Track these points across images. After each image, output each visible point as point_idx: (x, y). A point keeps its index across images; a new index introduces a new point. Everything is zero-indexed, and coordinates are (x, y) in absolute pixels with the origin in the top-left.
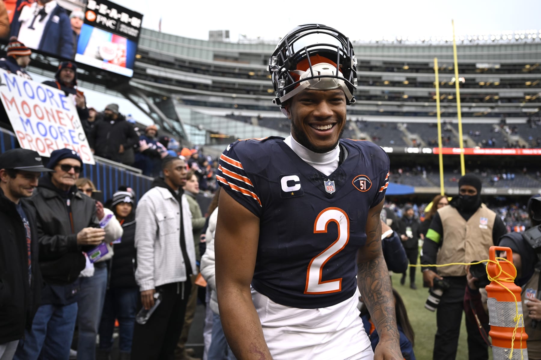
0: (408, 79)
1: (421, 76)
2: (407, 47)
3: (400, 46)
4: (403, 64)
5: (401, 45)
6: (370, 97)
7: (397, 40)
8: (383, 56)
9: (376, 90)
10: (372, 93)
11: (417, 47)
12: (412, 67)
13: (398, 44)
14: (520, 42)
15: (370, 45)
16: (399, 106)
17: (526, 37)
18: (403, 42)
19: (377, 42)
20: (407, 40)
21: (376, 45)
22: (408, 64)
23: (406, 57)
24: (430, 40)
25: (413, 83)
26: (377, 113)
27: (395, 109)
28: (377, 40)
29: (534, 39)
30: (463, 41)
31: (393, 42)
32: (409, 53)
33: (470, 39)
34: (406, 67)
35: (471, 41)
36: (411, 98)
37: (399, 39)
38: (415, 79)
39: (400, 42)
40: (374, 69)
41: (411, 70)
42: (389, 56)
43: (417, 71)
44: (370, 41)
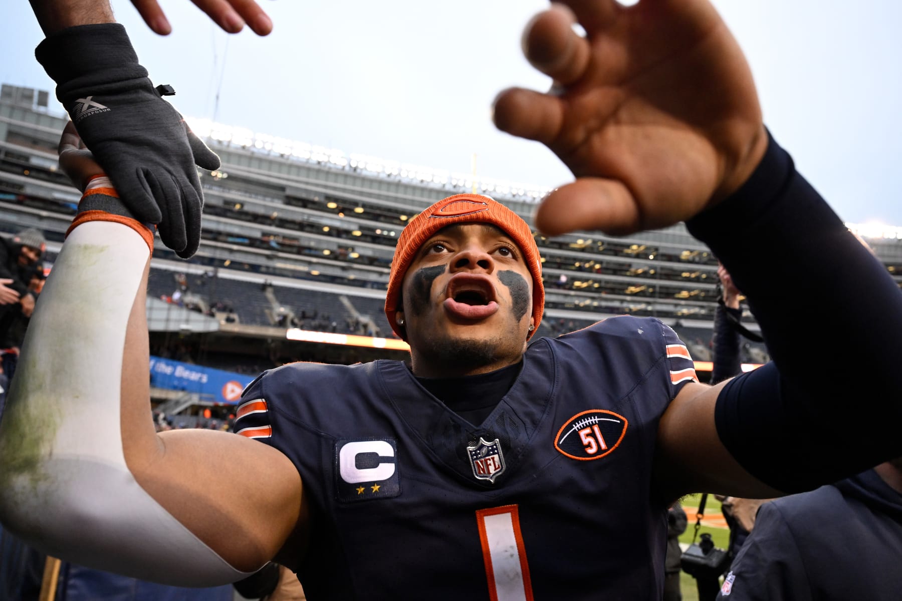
0: (361, 228)
1: (381, 228)
2: (365, 180)
3: (352, 175)
4: (356, 204)
5: (355, 174)
6: (300, 250)
7: (351, 166)
8: (326, 187)
9: (310, 239)
10: (305, 243)
11: (380, 183)
12: (368, 210)
13: (351, 173)
14: (517, 199)
15: (307, 165)
16: (344, 269)
17: (525, 195)
18: (358, 171)
19: (319, 163)
20: (365, 169)
21: (317, 167)
22: (364, 206)
23: (361, 193)
24: (399, 174)
25: (370, 236)
26: (308, 277)
27: (338, 273)
28: (320, 160)
29: (534, 199)
30: (444, 185)
31: (343, 168)
32: (366, 190)
33: (454, 183)
34: (359, 210)
35: (455, 187)
36: (362, 259)
37: (354, 166)
38: (373, 230)
39: (355, 169)
40: (310, 206)
41: (366, 215)
42: (335, 189)
43: (376, 218)
44: (308, 160)
